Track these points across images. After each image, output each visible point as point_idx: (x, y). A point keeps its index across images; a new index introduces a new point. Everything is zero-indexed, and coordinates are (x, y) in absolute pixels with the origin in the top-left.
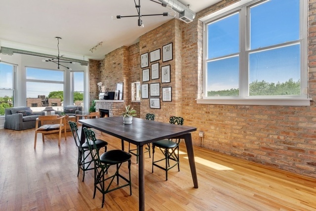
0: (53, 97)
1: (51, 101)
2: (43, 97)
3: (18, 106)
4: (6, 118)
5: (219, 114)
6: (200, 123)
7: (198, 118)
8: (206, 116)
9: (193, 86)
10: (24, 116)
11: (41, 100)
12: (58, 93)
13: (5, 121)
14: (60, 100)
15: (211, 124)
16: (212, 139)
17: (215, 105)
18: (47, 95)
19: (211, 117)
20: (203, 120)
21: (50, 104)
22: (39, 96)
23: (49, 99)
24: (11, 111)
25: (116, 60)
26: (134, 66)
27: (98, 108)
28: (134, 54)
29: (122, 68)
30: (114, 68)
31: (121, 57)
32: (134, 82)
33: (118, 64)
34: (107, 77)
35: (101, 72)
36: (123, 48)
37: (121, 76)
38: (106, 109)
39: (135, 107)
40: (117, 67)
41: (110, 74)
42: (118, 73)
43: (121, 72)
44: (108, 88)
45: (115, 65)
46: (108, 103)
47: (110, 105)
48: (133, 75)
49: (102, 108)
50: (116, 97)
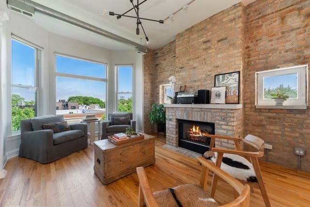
0: (71, 101)
1: (70, 104)
2: (63, 101)
3: (44, 115)
4: (23, 137)
10: (55, 133)
11: (62, 104)
12: (75, 97)
13: (20, 142)
14: (78, 103)
18: (66, 100)
21: (69, 107)
22: (60, 100)
23: (68, 103)
24: (31, 124)
25: (212, 34)
26: (265, 38)
27: (175, 117)
28: (265, 16)
29: (233, 45)
30: (205, 49)
31: (230, 25)
32: (266, 68)
33: (219, 41)
34: (181, 68)
35: (157, 65)
36: (240, 6)
37: (231, 60)
38: (202, 121)
39: (269, 118)
40: (216, 46)
41: (191, 63)
42: (219, 56)
43: (230, 53)
44: (185, 86)
45: (209, 45)
46: (212, 110)
47: (218, 114)
48: (261, 57)
49: (187, 119)
50: (217, 99)
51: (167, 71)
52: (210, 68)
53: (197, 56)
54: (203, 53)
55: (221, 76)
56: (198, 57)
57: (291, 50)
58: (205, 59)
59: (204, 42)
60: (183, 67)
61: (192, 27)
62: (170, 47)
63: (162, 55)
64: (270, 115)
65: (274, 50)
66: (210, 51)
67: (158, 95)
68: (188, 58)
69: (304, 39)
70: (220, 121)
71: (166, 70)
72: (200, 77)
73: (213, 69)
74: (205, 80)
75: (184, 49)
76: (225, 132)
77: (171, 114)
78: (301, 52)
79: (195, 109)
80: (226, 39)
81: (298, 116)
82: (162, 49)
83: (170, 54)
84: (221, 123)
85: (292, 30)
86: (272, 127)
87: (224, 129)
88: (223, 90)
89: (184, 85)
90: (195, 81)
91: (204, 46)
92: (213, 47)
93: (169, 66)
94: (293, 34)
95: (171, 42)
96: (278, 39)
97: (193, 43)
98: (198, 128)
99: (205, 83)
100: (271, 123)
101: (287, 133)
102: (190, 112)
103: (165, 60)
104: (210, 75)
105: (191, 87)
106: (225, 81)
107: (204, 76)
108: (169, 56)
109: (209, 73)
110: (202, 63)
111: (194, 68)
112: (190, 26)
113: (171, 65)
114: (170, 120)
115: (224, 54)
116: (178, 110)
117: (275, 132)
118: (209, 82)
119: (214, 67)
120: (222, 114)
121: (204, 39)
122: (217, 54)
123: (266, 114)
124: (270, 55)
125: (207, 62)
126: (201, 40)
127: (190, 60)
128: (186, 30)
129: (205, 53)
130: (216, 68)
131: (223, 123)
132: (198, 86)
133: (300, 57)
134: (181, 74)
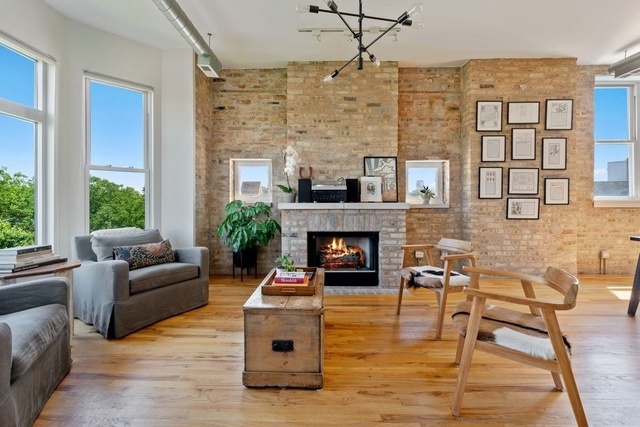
5: (629, 221)
6: (600, 237)
7: (596, 230)
8: (608, 226)
9: (586, 179)
15: (618, 237)
16: (619, 258)
17: (623, 209)
19: (618, 226)
20: (604, 233)
25: (359, 90)
26: (415, 119)
27: (305, 230)
28: (416, 92)
29: (388, 117)
30: (347, 111)
31: (384, 87)
32: (416, 158)
33: (369, 105)
34: (301, 132)
35: (222, 108)
36: (396, 66)
37: (385, 138)
38: (360, 230)
39: (419, 219)
40: (365, 111)
41: (321, 126)
42: (369, 128)
43: (385, 128)
44: (310, 168)
45: (353, 105)
46: (377, 212)
47: (385, 217)
48: (411, 142)
49: (333, 230)
50: (370, 195)
51: (253, 129)
52: (356, 144)
53: (332, 118)
54: (344, 117)
55: (373, 160)
56: (335, 121)
57: (437, 141)
58: (347, 127)
59: (345, 99)
60: (305, 132)
61: (324, 63)
62: (261, 79)
63: (237, 88)
64: (420, 215)
65: (423, 137)
66: (355, 116)
67: (224, 182)
68: (315, 116)
69: (446, 133)
70: (388, 227)
71: (250, 124)
72: (338, 156)
73: (361, 147)
74: (348, 162)
75: (308, 98)
76: (394, 242)
77: (295, 223)
78: (444, 146)
79: (348, 212)
80: (378, 105)
81: (442, 215)
82: (239, 75)
83: (262, 94)
84: (390, 230)
85: (438, 119)
86: (422, 231)
87: (394, 239)
88: (377, 181)
89: (306, 167)
90: (329, 162)
91: (345, 105)
92: (360, 110)
93: (260, 119)
94: (439, 124)
95: (265, 70)
96: (427, 125)
97: (326, 92)
98: (341, 241)
99: (348, 168)
100: (421, 226)
101: (434, 236)
102: (340, 217)
103: (248, 102)
104: (355, 155)
105: (322, 172)
106: (379, 169)
107: (345, 155)
108: (260, 98)
109: (354, 152)
110: (343, 133)
111: (327, 138)
112: (321, 60)
113: (266, 119)
114: (294, 235)
115: (375, 128)
116: (314, 214)
117: (424, 236)
118: (354, 167)
119: (362, 143)
120: (391, 218)
121: (345, 93)
122: (367, 124)
123: (416, 215)
124: (420, 142)
125: (352, 133)
126: (341, 92)
127: (320, 121)
128: (312, 63)
129: (347, 116)
130: (365, 147)
131: (393, 230)
132: (336, 171)
133: (443, 152)
134: (299, 143)
